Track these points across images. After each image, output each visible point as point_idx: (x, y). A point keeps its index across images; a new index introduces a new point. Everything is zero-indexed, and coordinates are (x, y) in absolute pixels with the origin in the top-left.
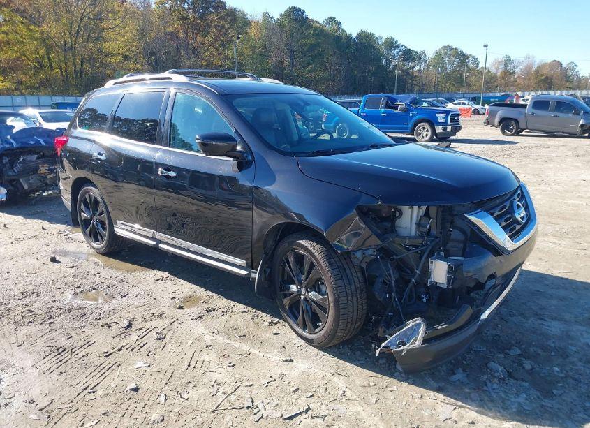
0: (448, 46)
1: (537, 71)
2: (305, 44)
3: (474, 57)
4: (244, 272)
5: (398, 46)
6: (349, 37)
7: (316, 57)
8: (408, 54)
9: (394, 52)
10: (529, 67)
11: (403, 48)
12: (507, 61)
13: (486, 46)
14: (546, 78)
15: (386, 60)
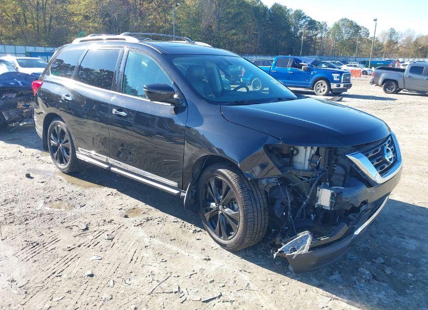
0: (346, 19)
1: (416, 42)
2: (229, 13)
3: (366, 29)
4: (176, 192)
5: (305, 17)
6: (265, 9)
7: (238, 23)
8: (312, 24)
9: (302, 22)
10: (410, 39)
11: (309, 19)
12: (393, 32)
13: (375, 20)
14: (423, 48)
15: (295, 28)
